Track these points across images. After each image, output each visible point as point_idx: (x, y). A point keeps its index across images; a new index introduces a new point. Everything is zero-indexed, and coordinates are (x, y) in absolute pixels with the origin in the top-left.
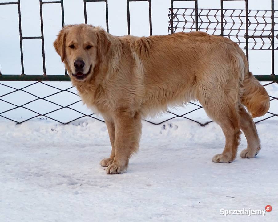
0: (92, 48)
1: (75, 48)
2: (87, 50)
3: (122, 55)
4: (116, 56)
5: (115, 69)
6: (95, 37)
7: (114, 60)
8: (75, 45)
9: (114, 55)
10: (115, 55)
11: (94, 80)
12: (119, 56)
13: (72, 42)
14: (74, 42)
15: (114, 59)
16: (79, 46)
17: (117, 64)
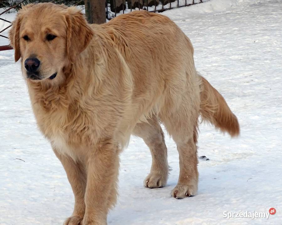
0: (56, 39)
1: (30, 40)
2: (47, 42)
3: (108, 60)
4: (102, 61)
5: (101, 81)
6: (63, 23)
7: (98, 67)
8: (29, 36)
9: (97, 60)
10: (100, 60)
11: (66, 88)
12: (105, 61)
13: (26, 31)
14: (27, 31)
15: (98, 65)
16: (35, 37)
17: (104, 73)
